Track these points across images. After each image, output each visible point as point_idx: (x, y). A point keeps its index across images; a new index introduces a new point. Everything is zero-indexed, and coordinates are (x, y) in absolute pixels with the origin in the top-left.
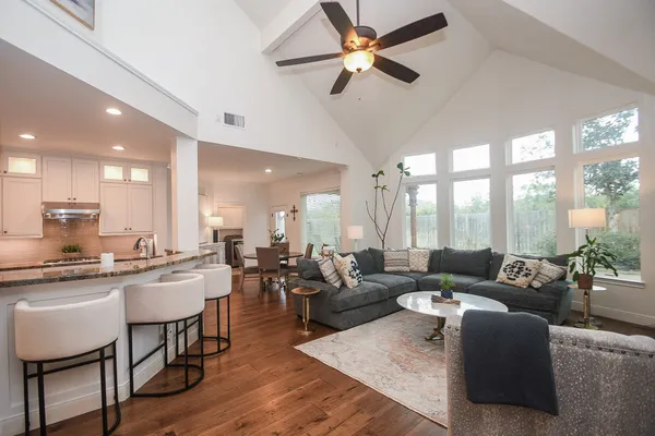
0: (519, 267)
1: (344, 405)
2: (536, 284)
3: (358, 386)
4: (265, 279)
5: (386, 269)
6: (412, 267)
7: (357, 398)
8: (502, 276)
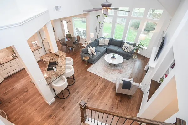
0: (127, 47)
1: (100, 82)
2: (129, 51)
3: (101, 78)
4: (70, 48)
5: (99, 45)
6: (105, 44)
7: (101, 80)
8: (123, 48)
